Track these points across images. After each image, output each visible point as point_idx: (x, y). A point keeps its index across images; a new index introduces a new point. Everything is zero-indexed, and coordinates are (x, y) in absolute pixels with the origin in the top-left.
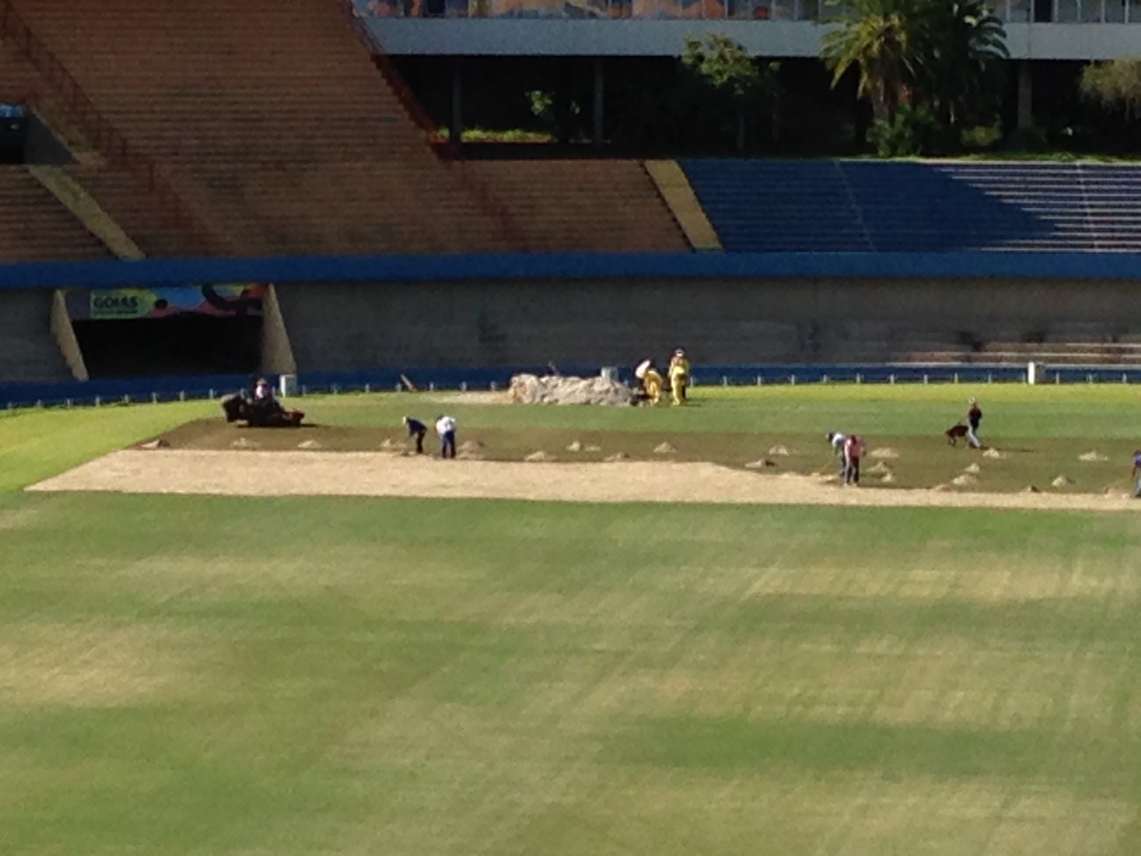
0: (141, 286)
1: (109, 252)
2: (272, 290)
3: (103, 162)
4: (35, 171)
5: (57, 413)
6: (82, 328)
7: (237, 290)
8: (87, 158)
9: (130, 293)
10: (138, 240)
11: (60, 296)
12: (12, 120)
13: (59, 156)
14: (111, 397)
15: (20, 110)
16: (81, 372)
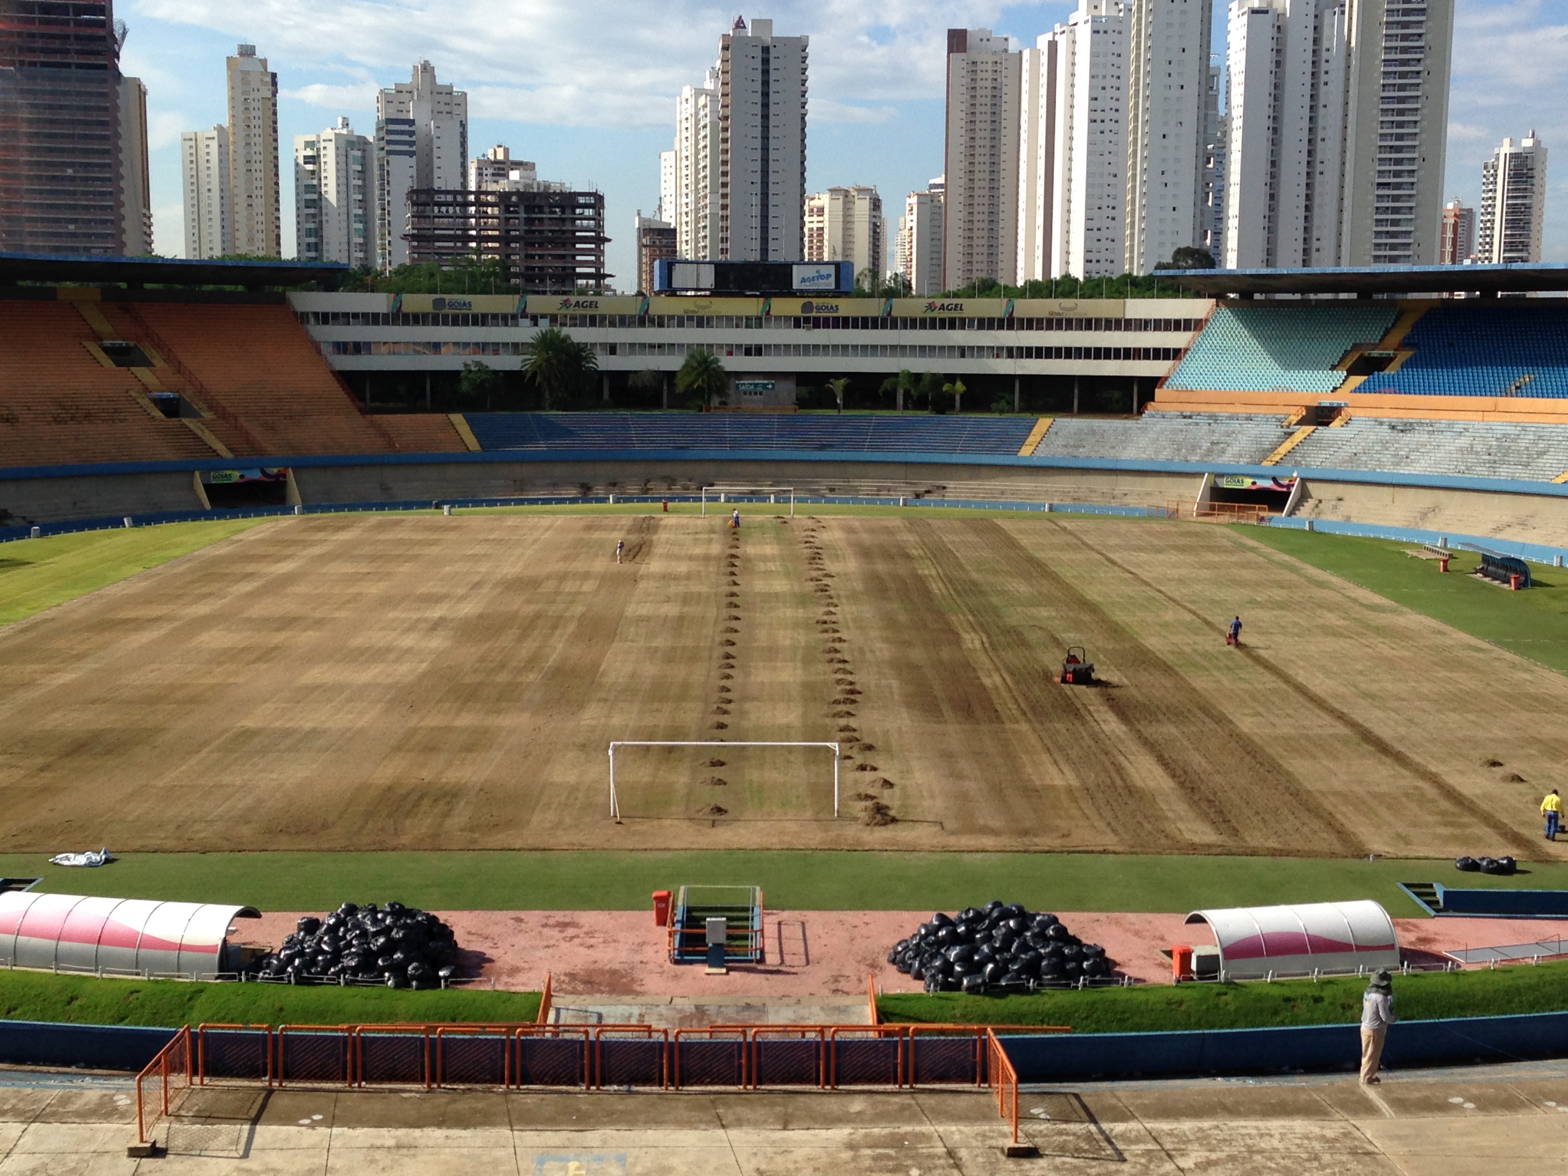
0: (233, 469)
1: (218, 455)
2: (290, 470)
3: (215, 417)
4: (185, 421)
5: (198, 523)
6: (208, 488)
7: (275, 470)
8: (208, 415)
9: (228, 472)
10: (231, 450)
11: (197, 473)
12: (173, 399)
13: (195, 415)
14: (221, 516)
15: (177, 395)
16: (208, 506)
